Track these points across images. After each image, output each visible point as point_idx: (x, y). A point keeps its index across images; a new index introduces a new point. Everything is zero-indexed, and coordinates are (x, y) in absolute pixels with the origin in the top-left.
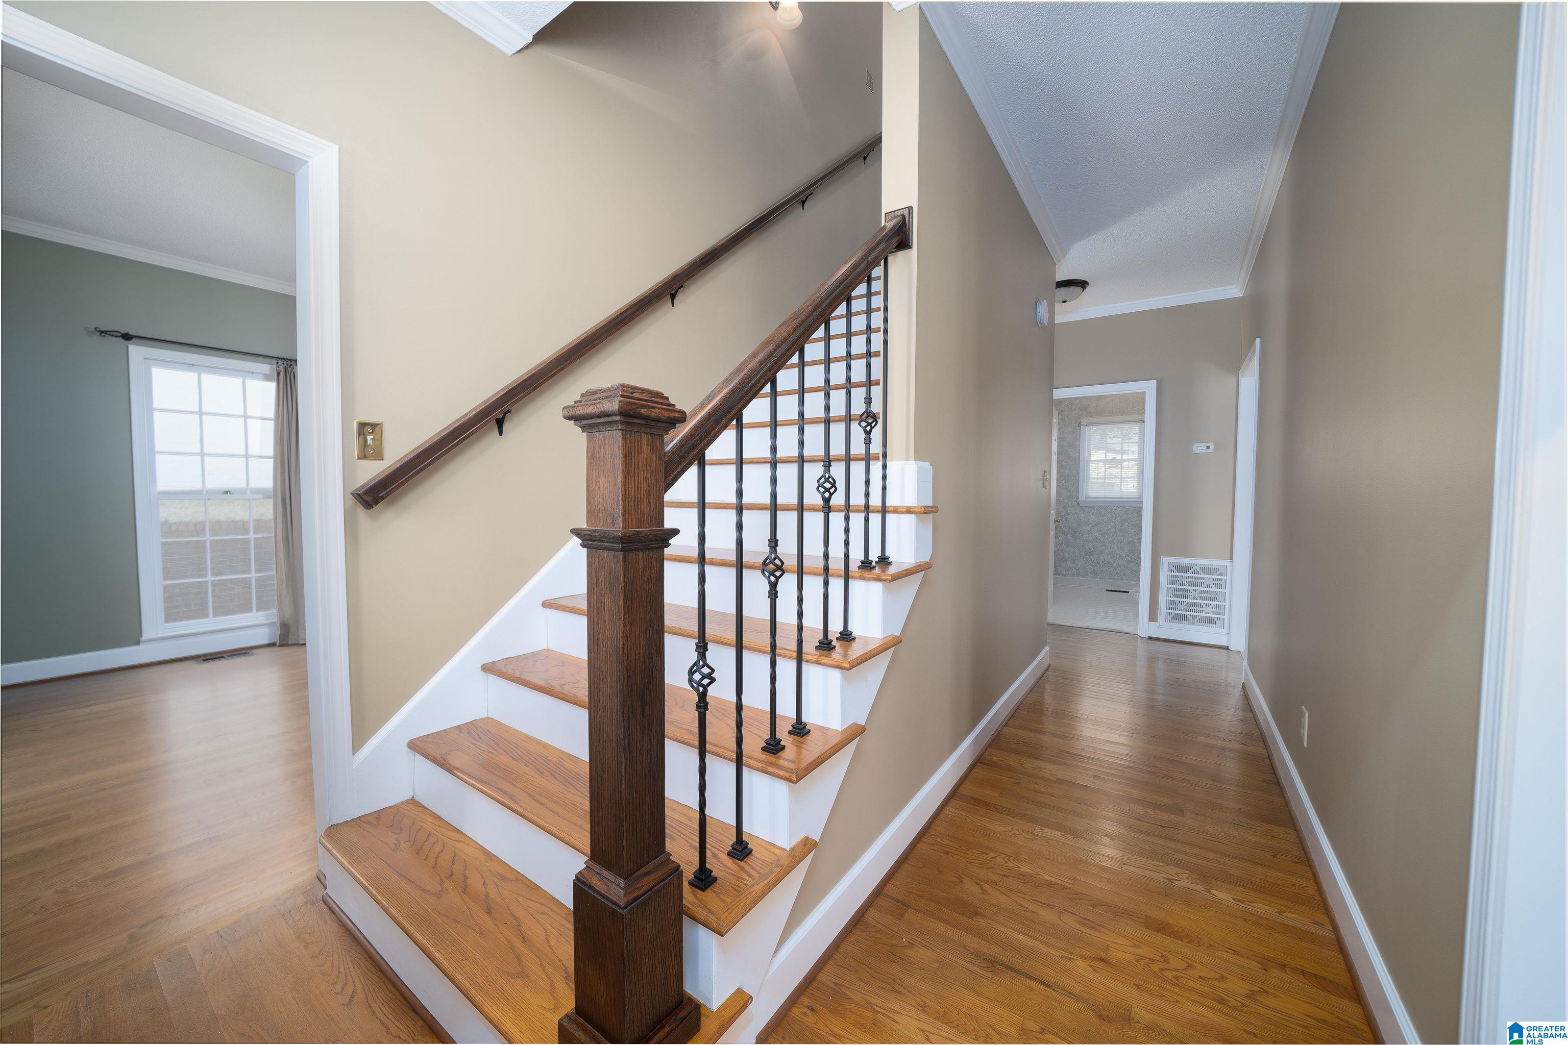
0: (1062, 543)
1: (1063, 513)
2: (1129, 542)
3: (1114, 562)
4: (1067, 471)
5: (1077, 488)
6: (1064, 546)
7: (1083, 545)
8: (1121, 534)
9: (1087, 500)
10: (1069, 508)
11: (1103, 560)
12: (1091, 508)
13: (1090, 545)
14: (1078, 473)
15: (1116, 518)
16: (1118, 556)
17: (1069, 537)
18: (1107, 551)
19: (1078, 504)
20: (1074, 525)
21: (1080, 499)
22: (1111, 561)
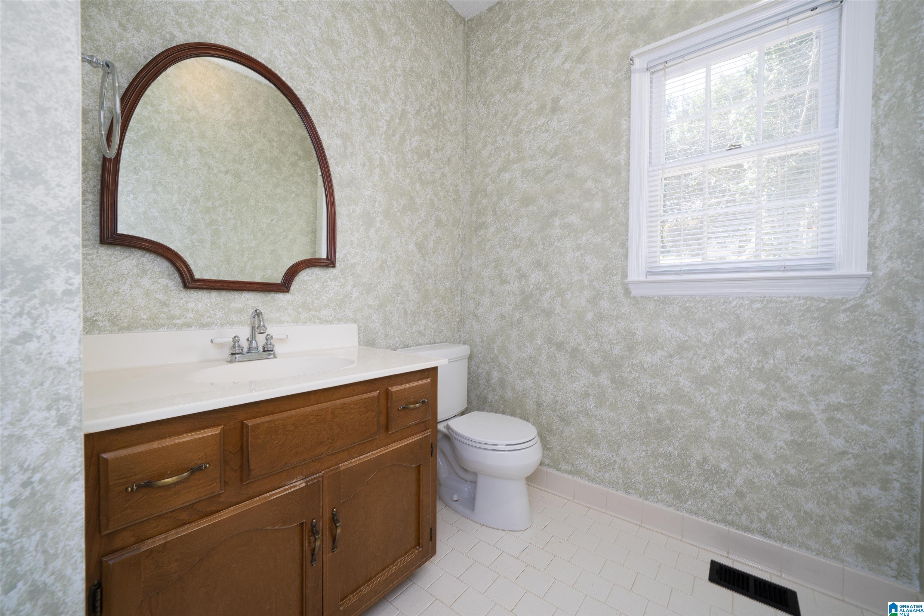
0: (587, 394)
1: (590, 316)
2: (790, 416)
3: (736, 472)
4: (598, 205)
5: (624, 246)
6: (590, 403)
7: (642, 408)
8: (761, 386)
9: (651, 278)
10: (604, 304)
11: (699, 457)
12: (664, 301)
13: (661, 408)
14: (626, 206)
15: (740, 332)
16: (749, 456)
17: (604, 379)
18: (713, 435)
19: (627, 292)
20: (617, 350)
21: (632, 277)
22: (724, 466)
